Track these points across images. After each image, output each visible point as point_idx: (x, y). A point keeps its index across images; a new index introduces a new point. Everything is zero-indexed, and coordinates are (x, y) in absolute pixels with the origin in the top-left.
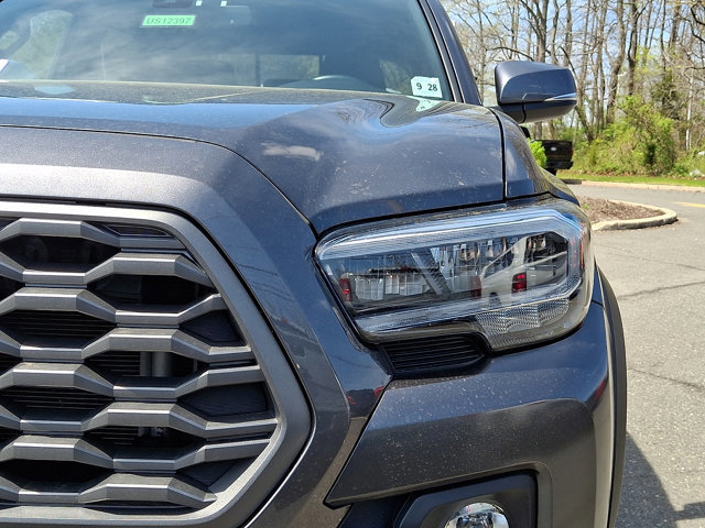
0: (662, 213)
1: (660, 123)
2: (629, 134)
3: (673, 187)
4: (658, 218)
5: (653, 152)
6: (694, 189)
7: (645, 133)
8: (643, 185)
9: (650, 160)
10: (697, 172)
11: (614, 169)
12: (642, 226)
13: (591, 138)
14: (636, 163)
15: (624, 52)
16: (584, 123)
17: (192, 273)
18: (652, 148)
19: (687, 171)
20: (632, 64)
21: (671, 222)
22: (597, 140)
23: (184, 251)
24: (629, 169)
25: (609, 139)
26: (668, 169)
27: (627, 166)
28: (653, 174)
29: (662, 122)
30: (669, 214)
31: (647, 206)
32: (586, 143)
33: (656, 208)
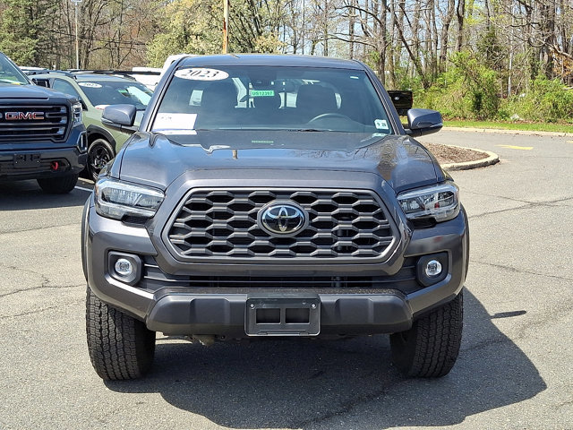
0: (487, 156)
1: (485, 75)
2: (459, 84)
3: (497, 131)
4: (484, 160)
5: (480, 99)
6: (514, 132)
7: (473, 83)
8: (472, 129)
9: (477, 105)
10: (517, 117)
11: (448, 115)
12: (472, 167)
13: (426, 86)
14: (466, 109)
15: (453, 8)
16: (420, 72)
17: (376, 204)
18: (478, 96)
19: (508, 116)
20: (461, 19)
21: (494, 163)
22: (432, 88)
23: (375, 200)
24: (460, 114)
25: (442, 86)
26: (493, 114)
27: (458, 112)
28: (480, 119)
29: (487, 74)
30: (493, 157)
31: (476, 150)
32: (422, 90)
33: (483, 152)
